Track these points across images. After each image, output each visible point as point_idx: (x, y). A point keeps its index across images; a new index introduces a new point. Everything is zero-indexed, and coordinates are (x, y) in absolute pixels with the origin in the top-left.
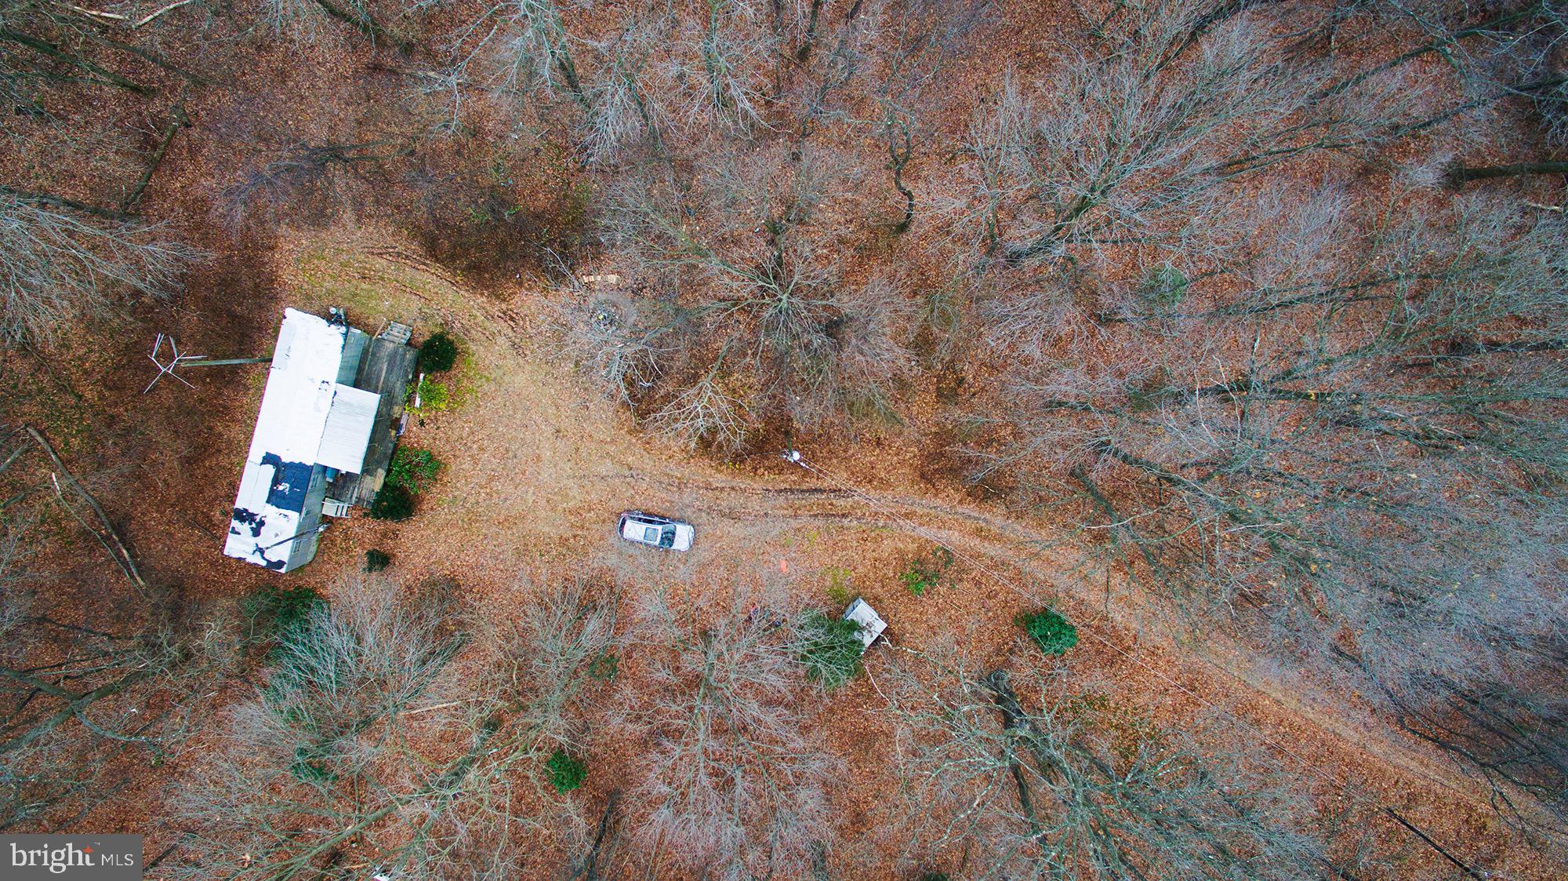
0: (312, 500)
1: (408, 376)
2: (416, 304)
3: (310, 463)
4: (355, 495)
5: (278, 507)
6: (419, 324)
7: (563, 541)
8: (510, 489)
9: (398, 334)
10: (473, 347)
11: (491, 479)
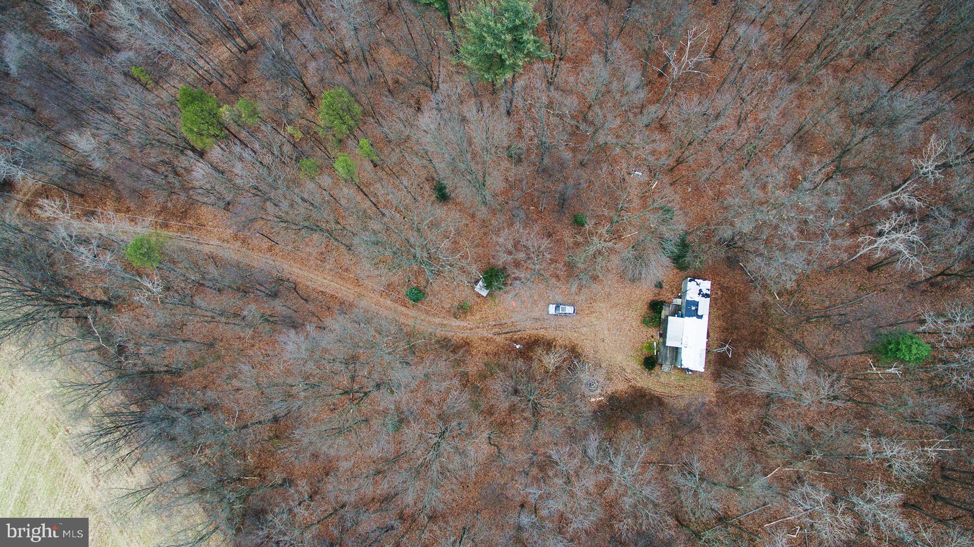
0: (684, 304)
1: (659, 353)
2: (662, 380)
3: (686, 318)
4: (671, 307)
5: (695, 301)
6: (659, 373)
9: (666, 368)
10: (639, 367)
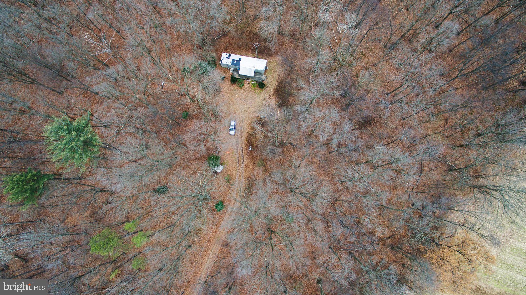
0: (233, 66)
2: (270, 81)
3: (240, 66)
6: (267, 82)
7: (229, 111)
8: (238, 100)
9: (264, 78)
10: (264, 91)
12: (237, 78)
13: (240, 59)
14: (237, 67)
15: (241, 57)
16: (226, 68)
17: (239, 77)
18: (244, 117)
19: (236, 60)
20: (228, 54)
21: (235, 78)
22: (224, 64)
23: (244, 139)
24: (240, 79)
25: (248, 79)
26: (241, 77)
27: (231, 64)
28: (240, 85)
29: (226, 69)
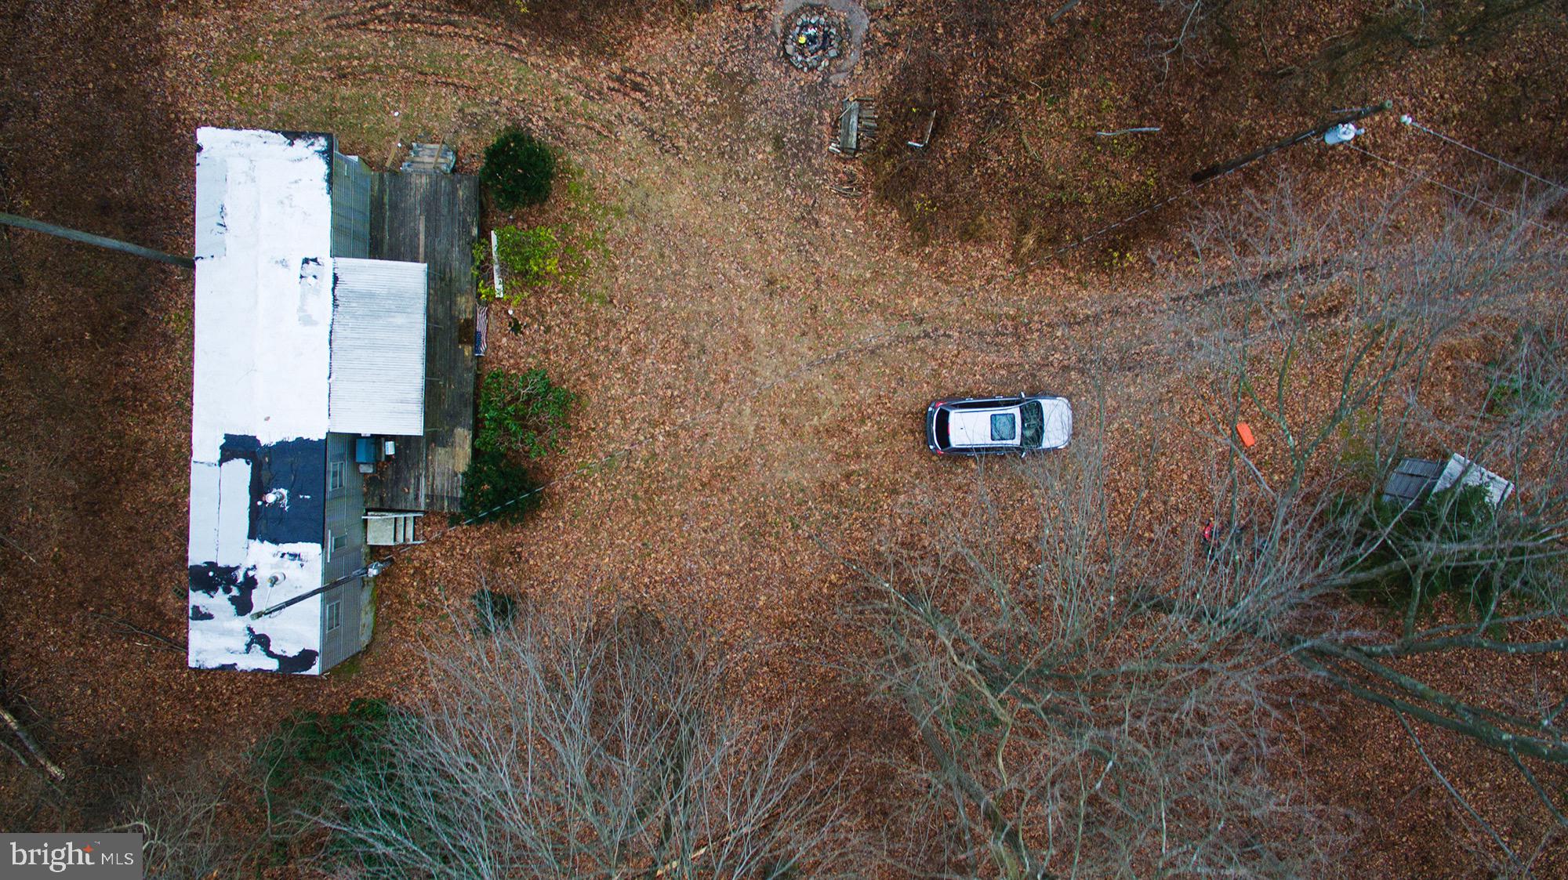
0: (339, 516)
1: (469, 232)
3: (317, 434)
4: (423, 492)
5: (275, 541)
6: (466, 137)
7: (828, 491)
8: (707, 415)
9: (431, 159)
11: (669, 404)
12: (476, 453)
13: (236, 447)
14: (339, 474)
15: (205, 443)
16: (378, 600)
17: (463, 436)
18: (874, 331)
19: (258, 489)
20: (197, 598)
21: (473, 477)
22: (331, 625)
23: (1089, 299)
24: (477, 429)
25: (467, 333)
26: (454, 419)
27: (311, 550)
28: (547, 417)
29: (385, 591)
